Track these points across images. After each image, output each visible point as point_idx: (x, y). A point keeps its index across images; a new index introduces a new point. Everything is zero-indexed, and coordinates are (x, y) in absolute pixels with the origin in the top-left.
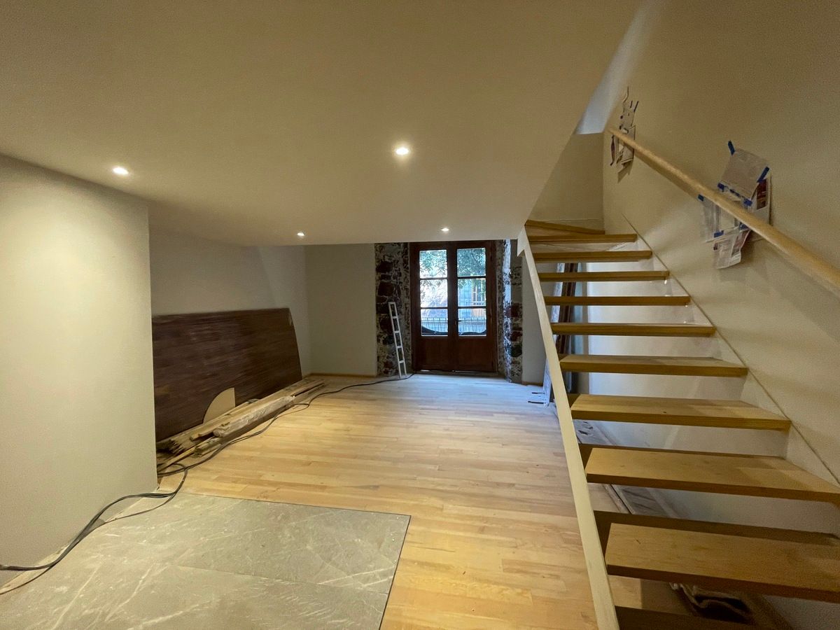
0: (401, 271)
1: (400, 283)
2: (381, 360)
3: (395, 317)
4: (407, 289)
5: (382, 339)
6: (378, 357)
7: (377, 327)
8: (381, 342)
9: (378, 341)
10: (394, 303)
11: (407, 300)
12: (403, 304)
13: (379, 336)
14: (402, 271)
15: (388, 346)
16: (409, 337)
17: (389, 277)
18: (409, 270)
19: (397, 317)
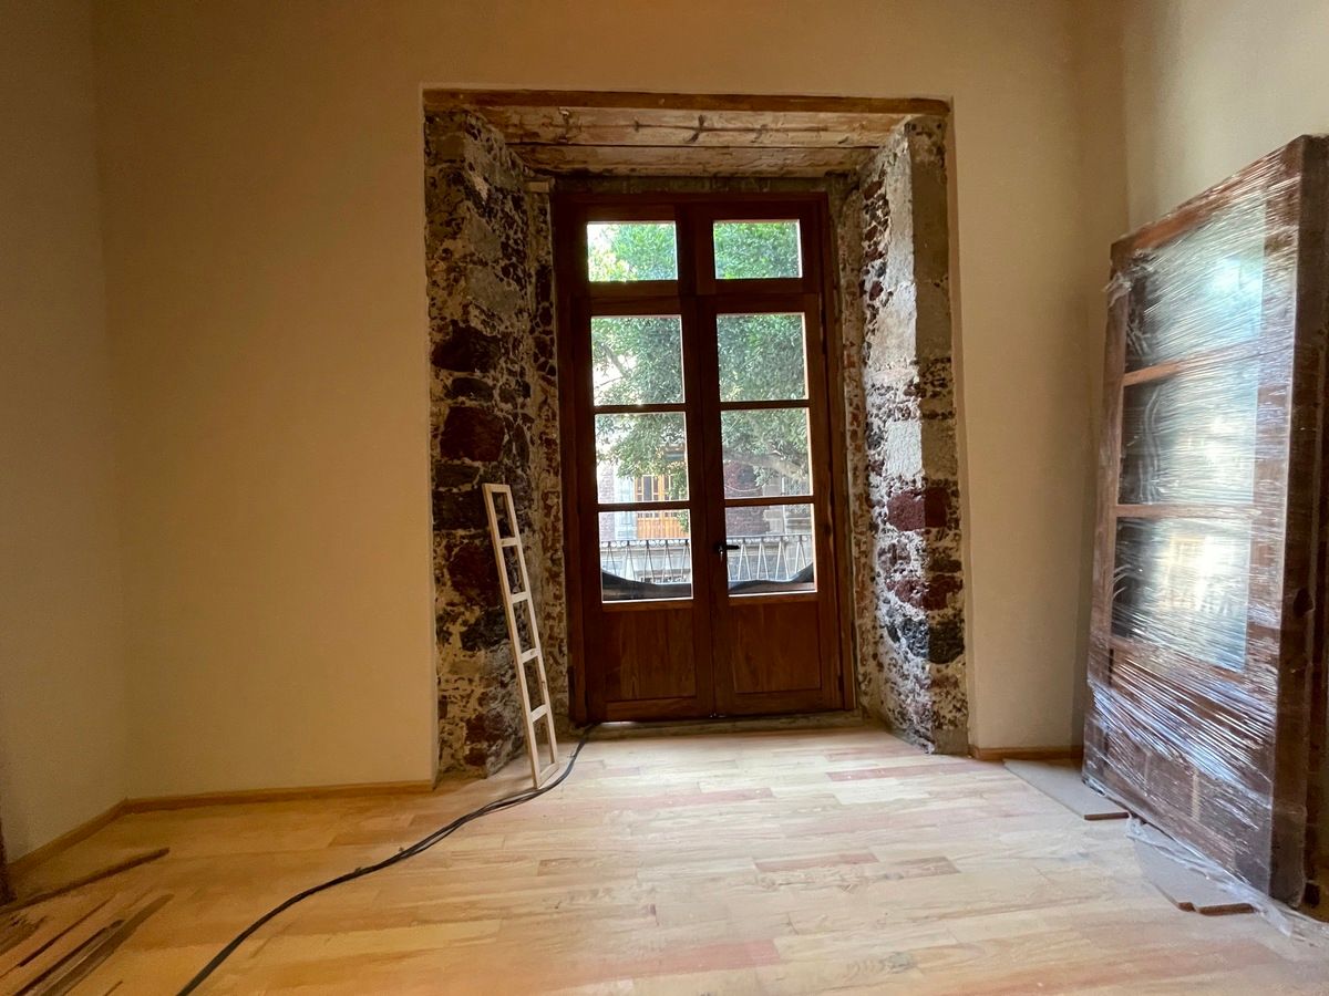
0: (528, 379)
1: (526, 418)
2: (453, 710)
3: (509, 542)
4: (549, 443)
5: (456, 629)
6: (443, 703)
7: (438, 580)
8: (456, 641)
9: (443, 636)
10: (505, 489)
11: (552, 482)
12: (536, 495)
13: (443, 619)
14: (532, 378)
15: (482, 655)
16: (559, 609)
17: (485, 392)
18: (555, 378)
19: (516, 541)
